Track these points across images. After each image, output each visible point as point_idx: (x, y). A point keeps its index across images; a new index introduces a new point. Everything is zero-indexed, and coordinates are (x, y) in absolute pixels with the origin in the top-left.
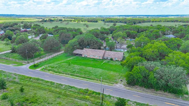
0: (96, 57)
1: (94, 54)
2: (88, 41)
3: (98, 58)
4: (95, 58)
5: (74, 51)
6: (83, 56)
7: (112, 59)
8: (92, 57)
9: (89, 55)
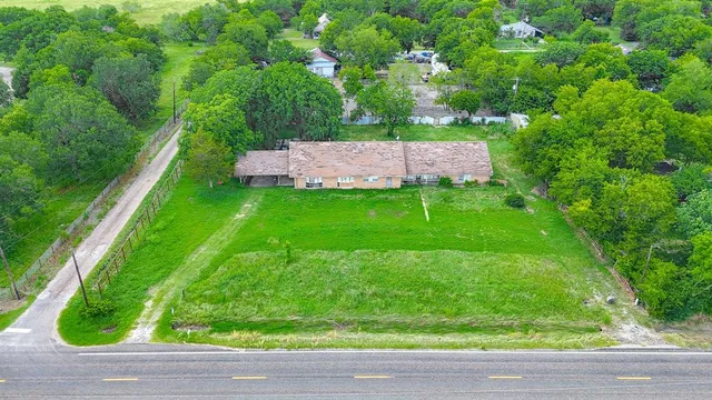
0: (372, 182)
1: (355, 170)
2: (294, 101)
3: (381, 185)
4: (365, 186)
5: (239, 166)
6: (300, 185)
7: (445, 183)
8: (347, 183)
9: (336, 178)
